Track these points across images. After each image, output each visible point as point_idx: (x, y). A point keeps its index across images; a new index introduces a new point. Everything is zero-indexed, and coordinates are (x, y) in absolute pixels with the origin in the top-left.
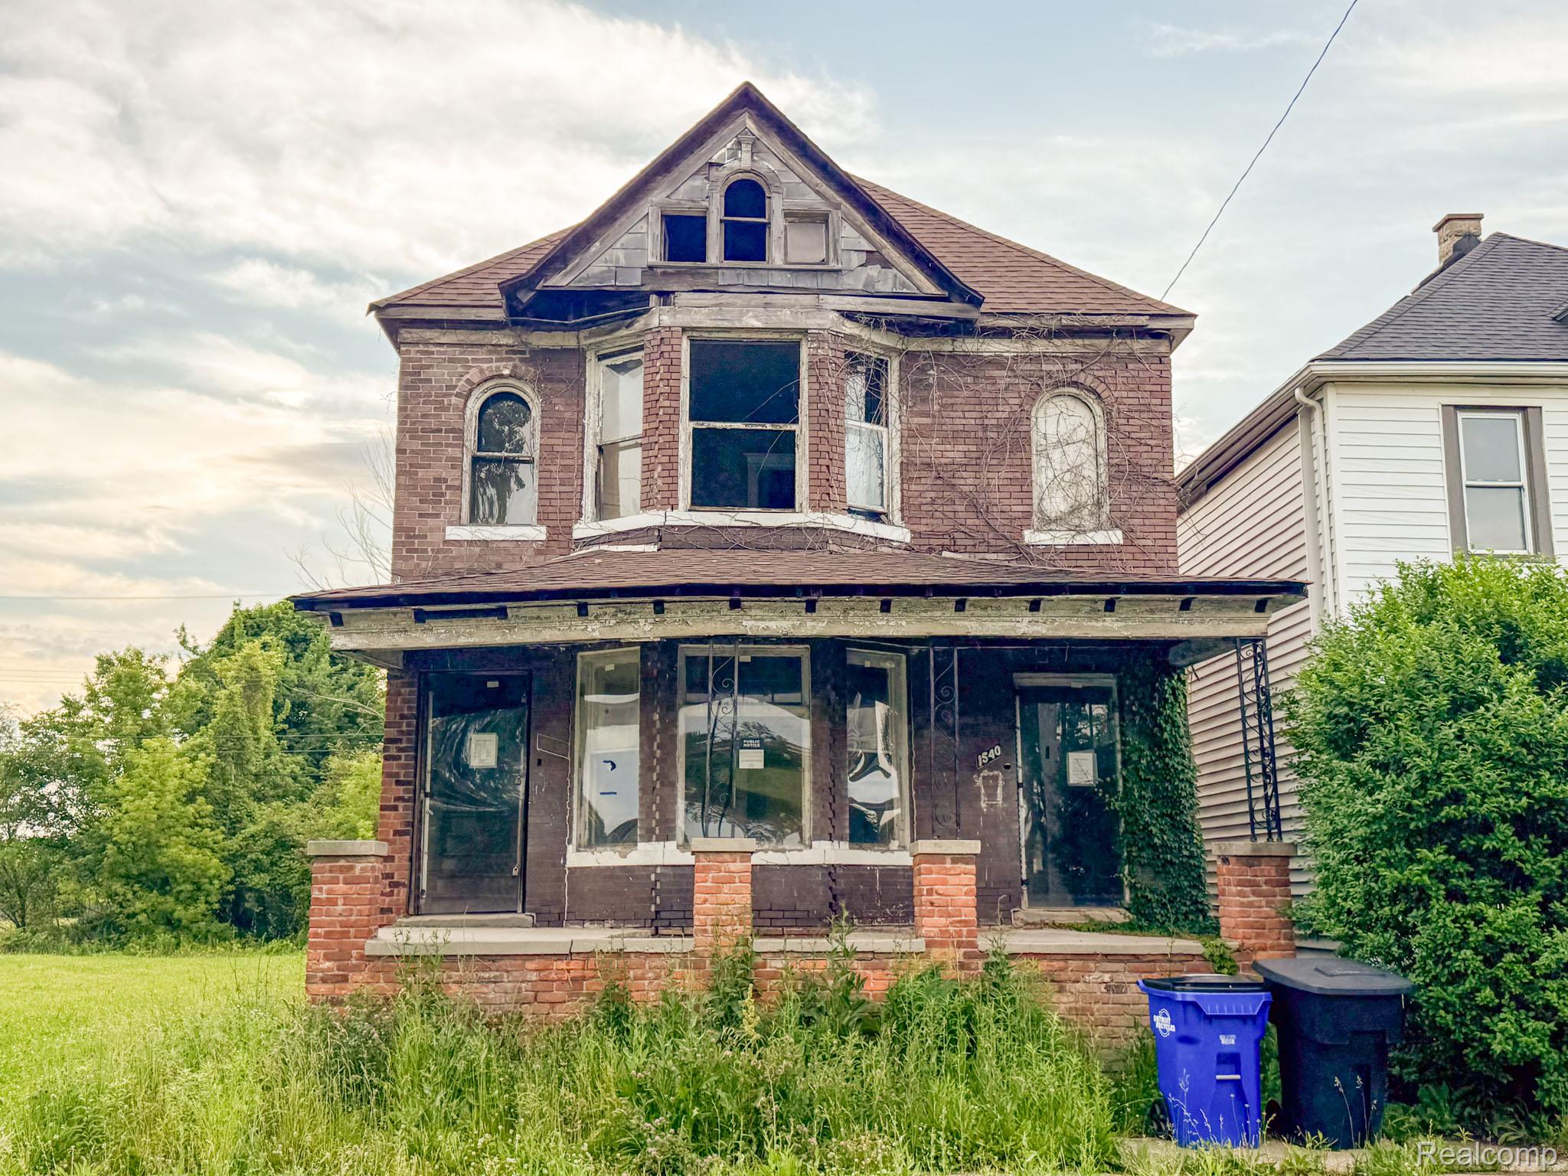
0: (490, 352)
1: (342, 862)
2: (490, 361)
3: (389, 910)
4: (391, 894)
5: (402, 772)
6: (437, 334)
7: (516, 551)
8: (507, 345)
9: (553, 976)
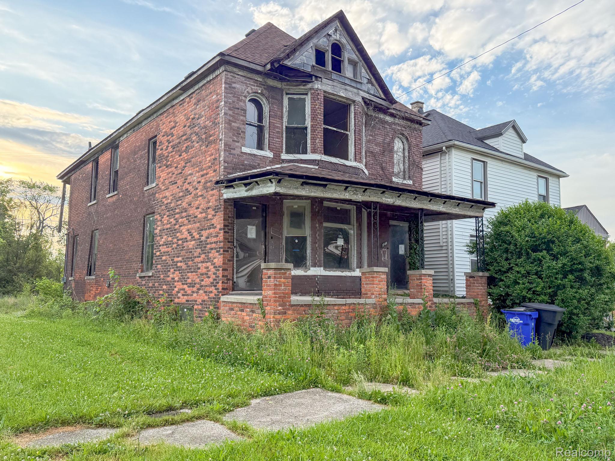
0: (254, 82)
1: (283, 271)
2: (254, 86)
3: (227, 289)
4: (227, 283)
5: (230, 238)
6: (237, 70)
7: (264, 160)
8: (259, 81)
9: (342, 311)
